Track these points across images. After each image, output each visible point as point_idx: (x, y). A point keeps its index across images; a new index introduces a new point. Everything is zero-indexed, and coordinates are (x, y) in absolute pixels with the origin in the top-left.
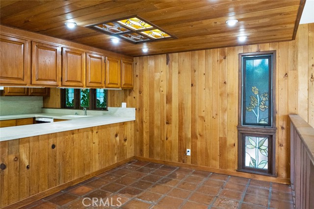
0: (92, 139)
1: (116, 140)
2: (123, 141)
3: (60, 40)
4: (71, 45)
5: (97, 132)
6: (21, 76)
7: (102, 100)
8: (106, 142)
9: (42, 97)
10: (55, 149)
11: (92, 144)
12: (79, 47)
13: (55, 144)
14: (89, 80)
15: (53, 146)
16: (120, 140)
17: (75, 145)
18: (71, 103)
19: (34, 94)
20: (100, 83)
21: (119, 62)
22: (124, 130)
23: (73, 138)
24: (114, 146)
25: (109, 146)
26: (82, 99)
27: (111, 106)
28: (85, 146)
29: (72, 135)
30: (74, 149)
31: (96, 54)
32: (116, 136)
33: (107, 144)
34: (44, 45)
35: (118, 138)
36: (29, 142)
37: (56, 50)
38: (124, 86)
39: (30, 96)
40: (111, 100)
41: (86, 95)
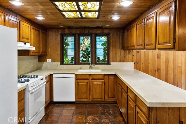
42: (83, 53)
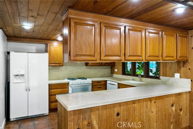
0: (151, 108)
1: (172, 109)
2: (179, 111)
3: (123, 20)
4: (133, 24)
5: (155, 102)
6: (92, 53)
7: (154, 70)
8: (163, 112)
9: (110, 67)
10: (119, 116)
11: (150, 113)
12: (139, 25)
13: (120, 112)
14: (148, 54)
15: (118, 114)
16: (176, 110)
17: (136, 114)
18: (129, 71)
19: (105, 65)
20: (158, 57)
21: (175, 36)
22: (180, 100)
23: (134, 107)
24: (171, 115)
25: (165, 115)
26: (137, 69)
27: (163, 76)
28: (145, 115)
29: (133, 105)
30: (135, 117)
31: (154, 30)
32: (172, 105)
33: (164, 113)
34: (111, 25)
35: (174, 108)
36: (99, 110)
37: (120, 28)
38: (180, 59)
39: (103, 66)
40: (163, 70)
41: (140, 66)
42: (139, 65)
